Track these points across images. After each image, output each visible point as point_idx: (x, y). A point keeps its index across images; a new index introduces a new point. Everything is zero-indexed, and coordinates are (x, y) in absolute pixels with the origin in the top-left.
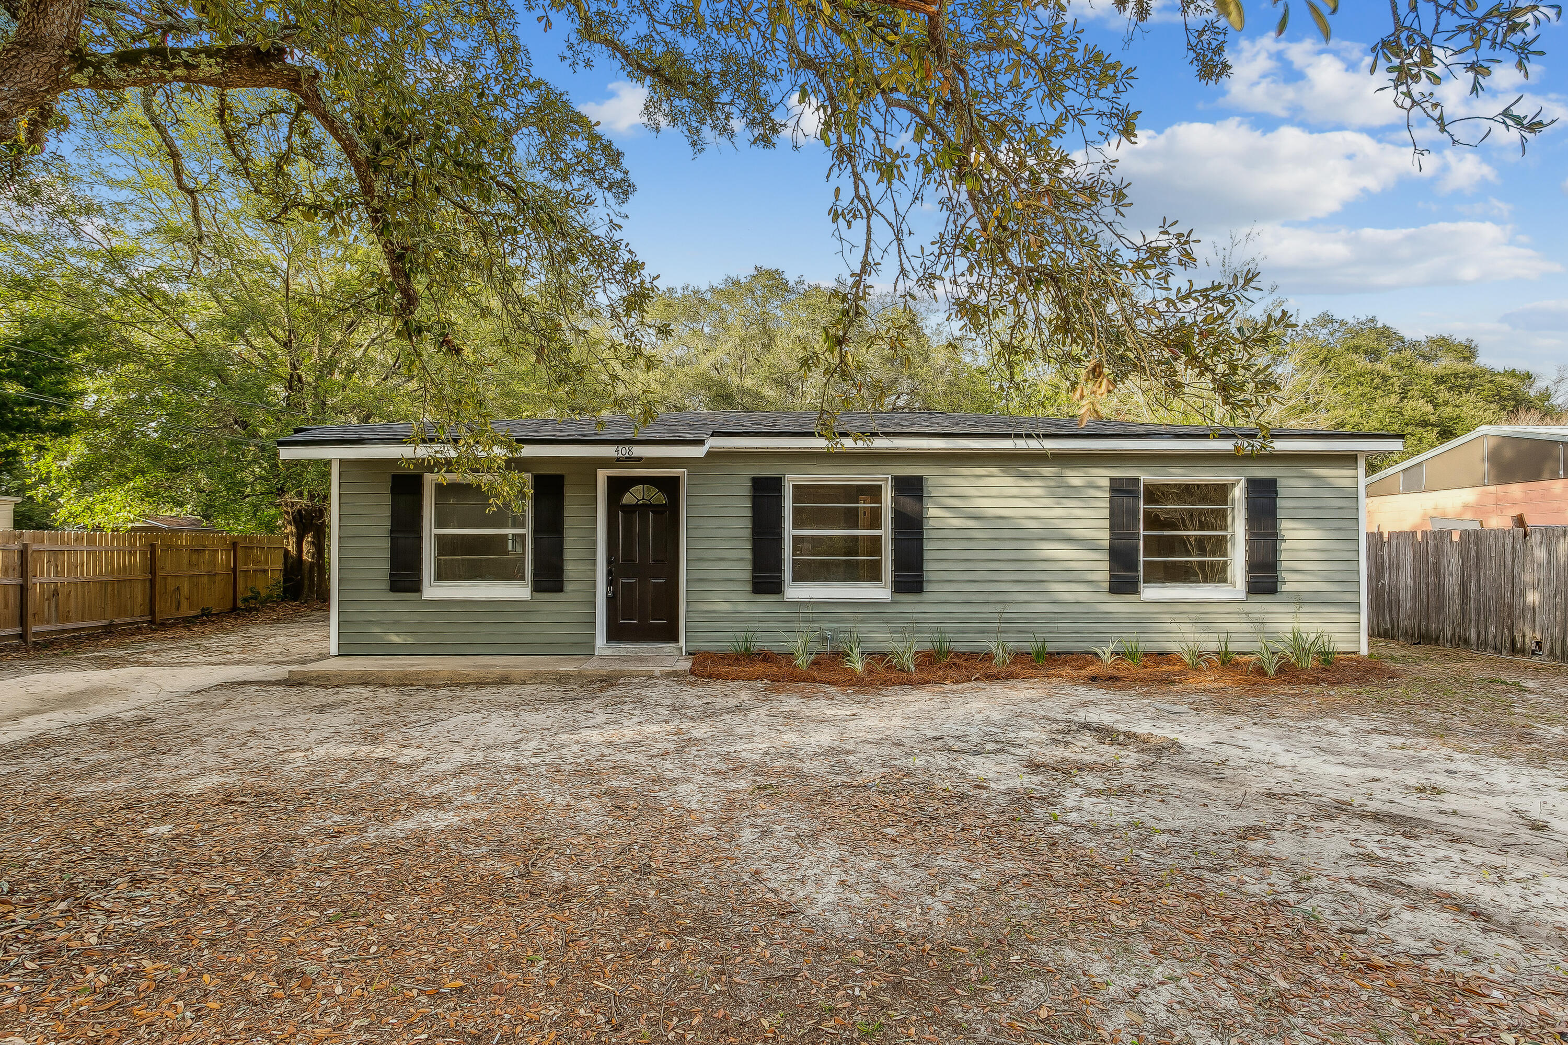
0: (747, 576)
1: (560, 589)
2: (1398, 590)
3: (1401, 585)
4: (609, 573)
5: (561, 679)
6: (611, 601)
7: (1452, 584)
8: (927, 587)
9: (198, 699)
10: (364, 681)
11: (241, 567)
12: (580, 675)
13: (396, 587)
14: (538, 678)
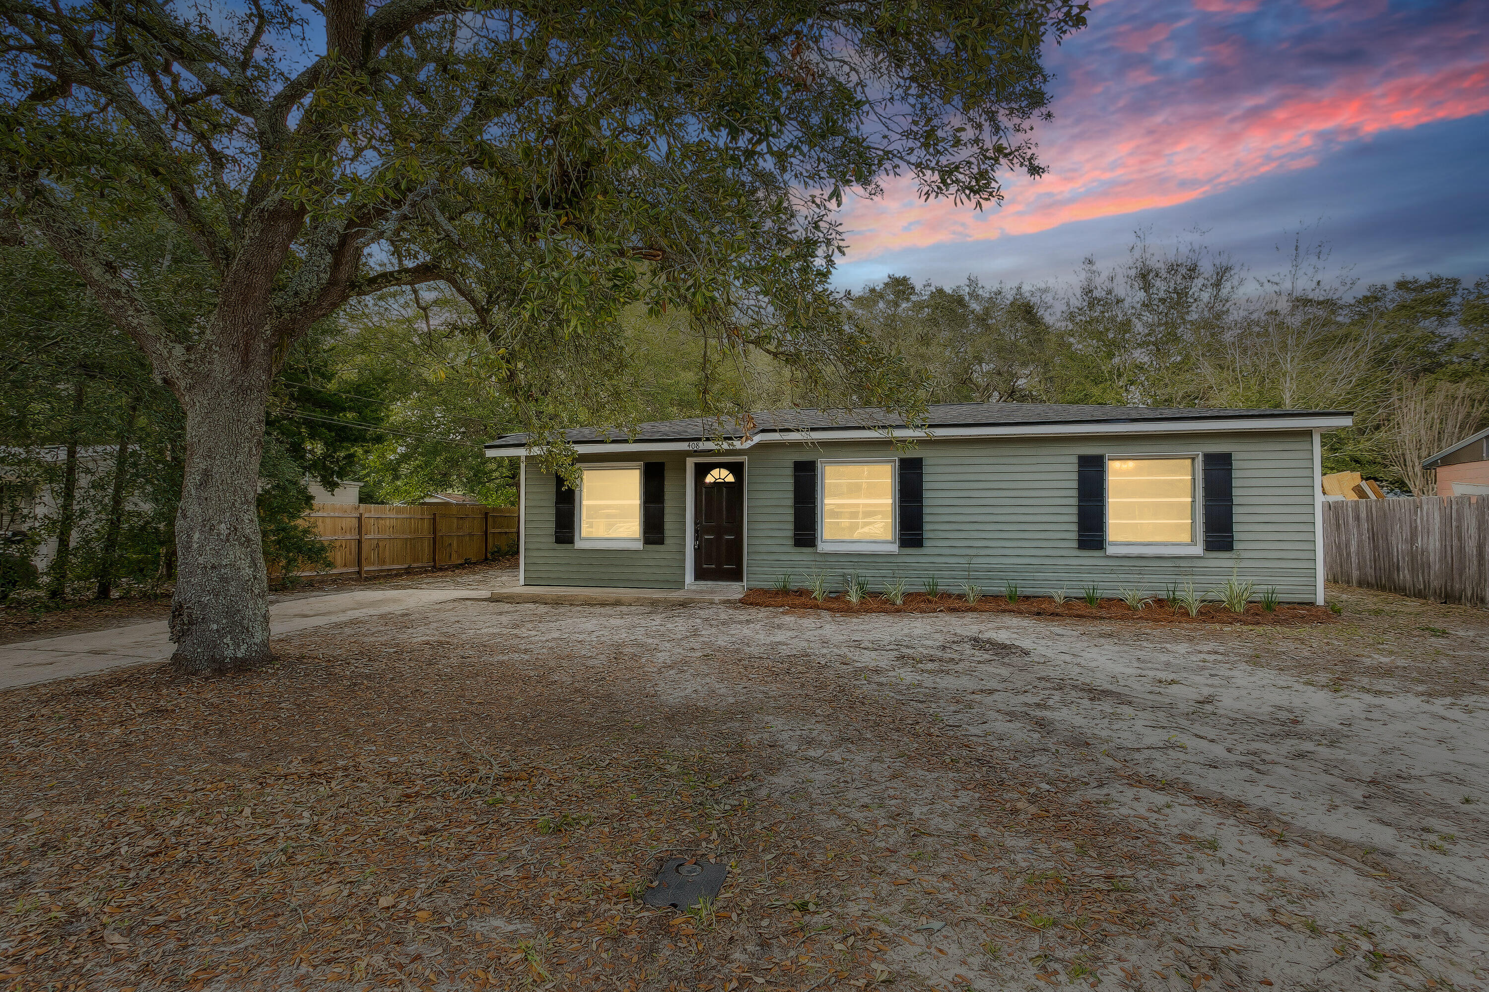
0: (790, 533)
1: (662, 543)
2: (1428, 553)
3: (1431, 547)
4: (696, 531)
5: (654, 603)
6: (697, 551)
7: (1471, 546)
8: (926, 543)
9: (438, 607)
10: (535, 600)
11: (491, 530)
12: (666, 601)
13: (559, 541)
14: (640, 602)
